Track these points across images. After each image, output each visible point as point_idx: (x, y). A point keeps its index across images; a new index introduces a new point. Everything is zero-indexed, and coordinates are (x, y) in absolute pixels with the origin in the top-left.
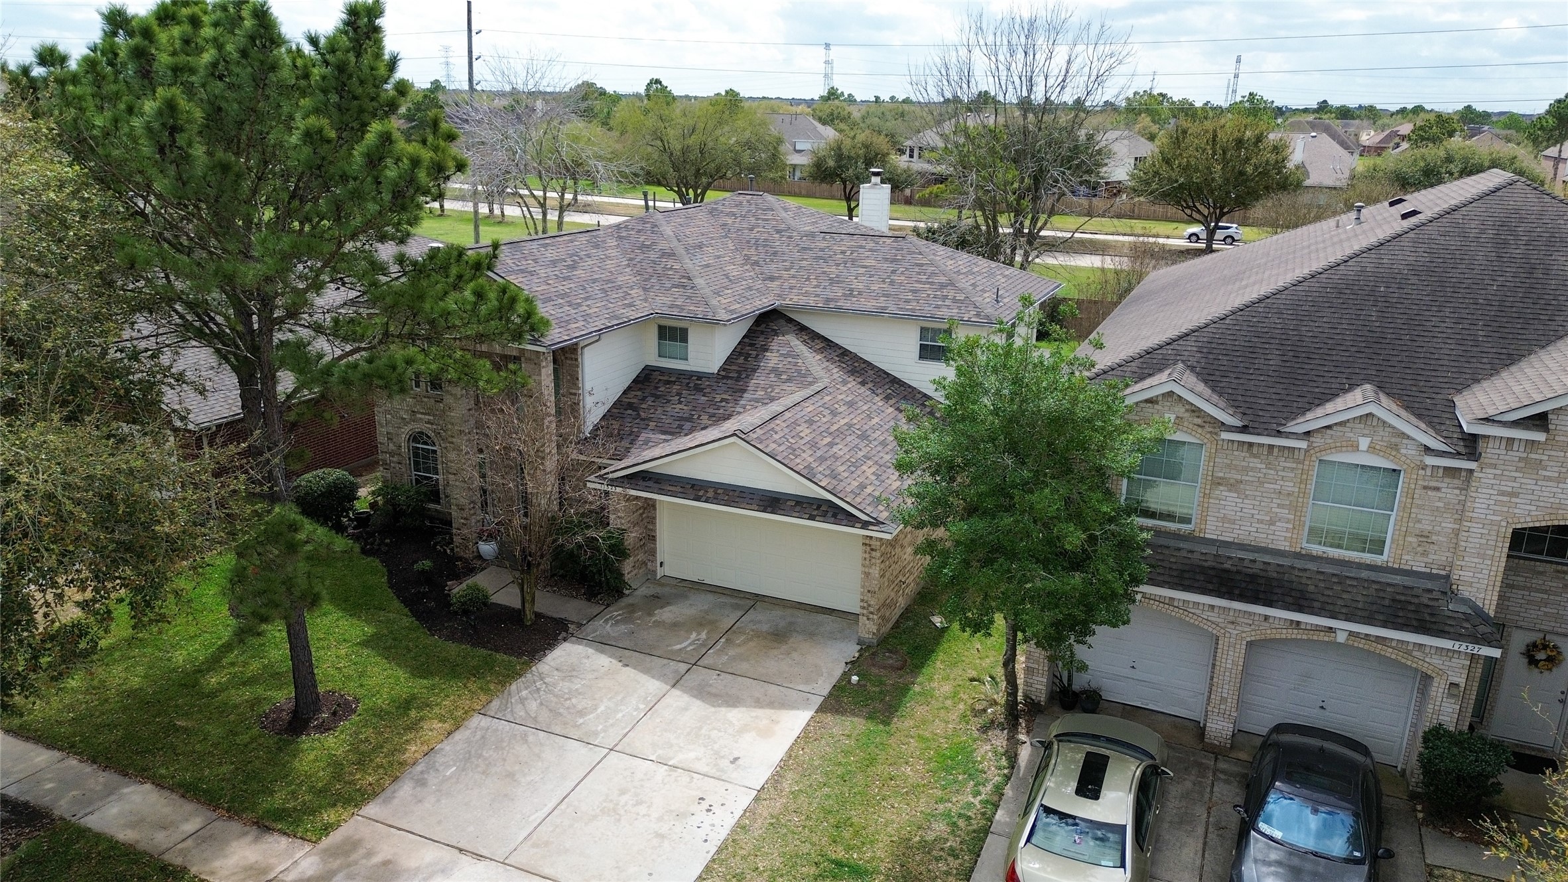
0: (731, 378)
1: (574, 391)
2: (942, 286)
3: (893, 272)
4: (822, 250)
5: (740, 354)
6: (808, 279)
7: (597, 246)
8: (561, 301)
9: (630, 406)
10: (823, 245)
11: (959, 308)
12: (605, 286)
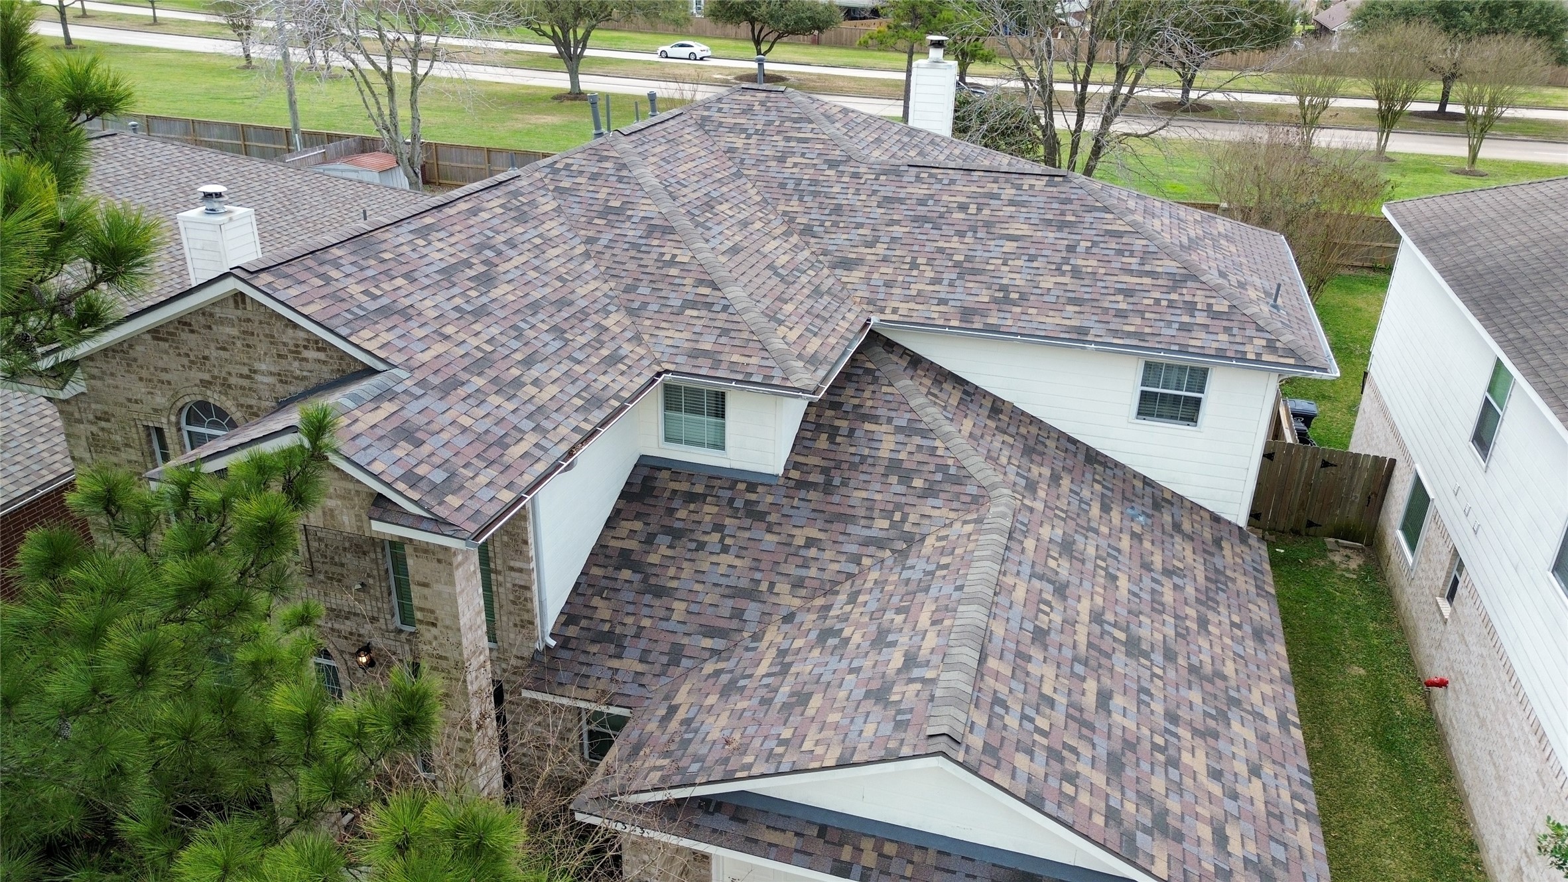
0: (813, 486)
1: (517, 564)
2: (1177, 282)
3: (1071, 249)
4: (922, 202)
5: (819, 428)
6: (914, 265)
7: (522, 218)
8: (479, 382)
9: (626, 559)
10: (920, 191)
11: (1227, 330)
12: (557, 319)
